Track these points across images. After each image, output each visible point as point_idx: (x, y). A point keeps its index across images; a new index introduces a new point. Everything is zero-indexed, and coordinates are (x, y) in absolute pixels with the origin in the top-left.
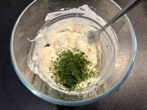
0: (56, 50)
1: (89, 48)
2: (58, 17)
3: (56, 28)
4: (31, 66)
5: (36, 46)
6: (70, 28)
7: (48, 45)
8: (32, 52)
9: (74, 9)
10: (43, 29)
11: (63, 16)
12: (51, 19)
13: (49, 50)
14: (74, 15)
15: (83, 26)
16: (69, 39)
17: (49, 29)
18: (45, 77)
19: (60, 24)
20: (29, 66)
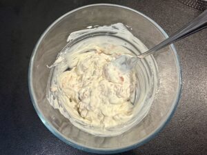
0: (78, 75)
1: (121, 75)
2: (83, 36)
3: (79, 48)
4: (50, 99)
5: (56, 72)
6: (97, 48)
7: (69, 69)
8: (51, 80)
9: (105, 26)
10: (64, 51)
11: (89, 34)
12: (74, 39)
13: (70, 75)
14: (103, 34)
15: (114, 47)
16: (95, 64)
17: (71, 49)
18: (65, 111)
19: (84, 43)
20: (49, 99)
